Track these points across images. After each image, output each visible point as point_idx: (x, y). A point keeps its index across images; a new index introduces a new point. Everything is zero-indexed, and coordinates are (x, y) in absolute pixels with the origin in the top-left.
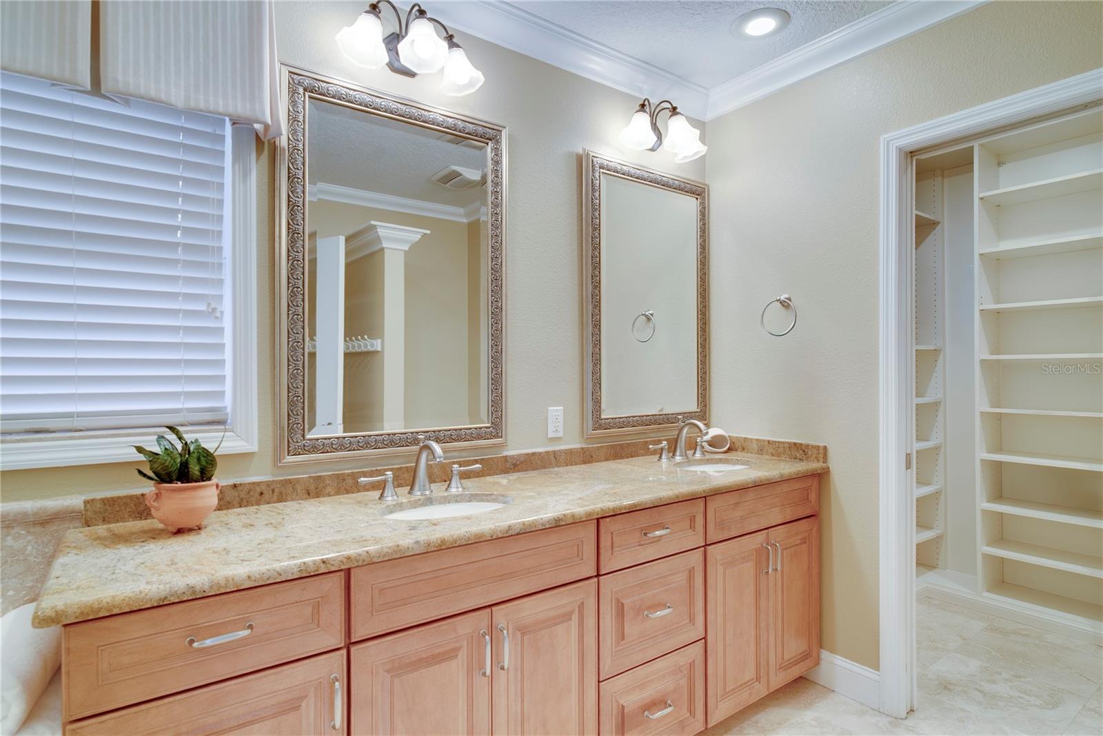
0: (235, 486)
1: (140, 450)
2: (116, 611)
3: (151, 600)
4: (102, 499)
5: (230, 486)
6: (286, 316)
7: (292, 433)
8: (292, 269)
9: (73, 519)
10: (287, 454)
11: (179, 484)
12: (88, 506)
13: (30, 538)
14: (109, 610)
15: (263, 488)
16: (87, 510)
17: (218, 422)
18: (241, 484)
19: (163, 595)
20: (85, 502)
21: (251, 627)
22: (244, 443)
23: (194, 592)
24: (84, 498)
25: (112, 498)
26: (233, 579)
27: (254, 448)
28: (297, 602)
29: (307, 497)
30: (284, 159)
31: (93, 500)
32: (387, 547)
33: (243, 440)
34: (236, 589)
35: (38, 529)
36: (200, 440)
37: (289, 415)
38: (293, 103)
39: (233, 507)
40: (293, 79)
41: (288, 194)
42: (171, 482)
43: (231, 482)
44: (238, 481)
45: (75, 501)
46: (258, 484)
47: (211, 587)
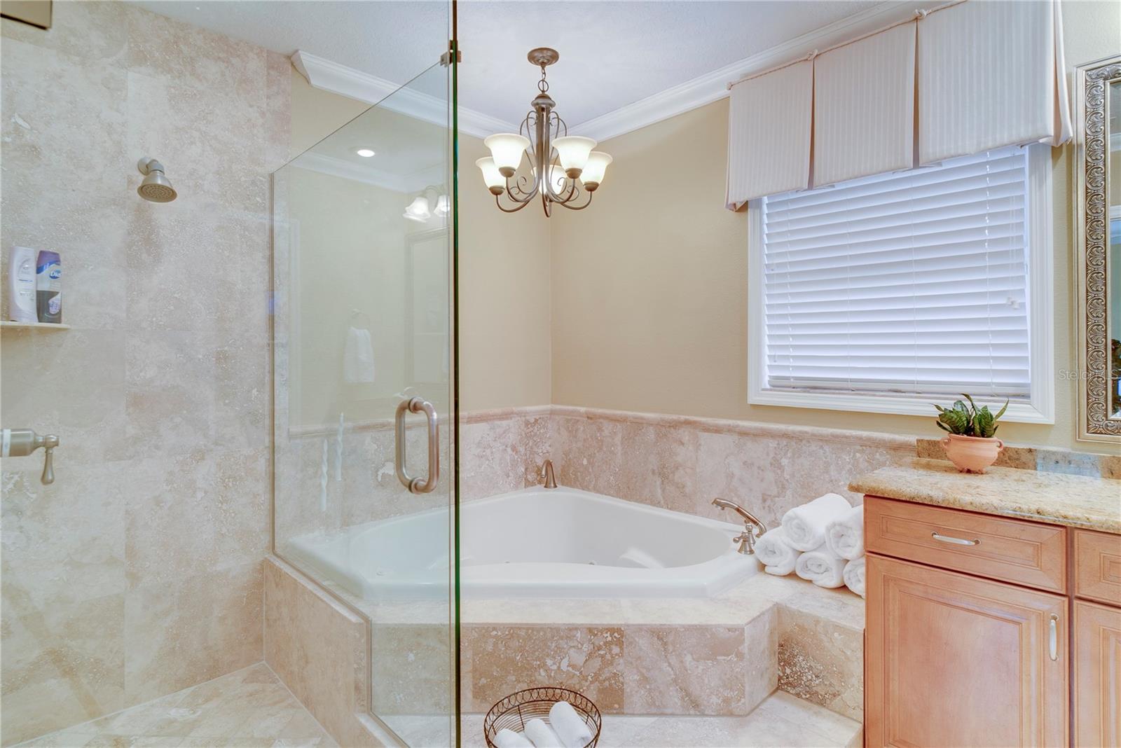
0: (1030, 451)
1: (938, 408)
2: (886, 496)
3: (905, 496)
4: (927, 441)
5: (1026, 450)
6: (1085, 301)
7: (1091, 412)
8: (1091, 257)
9: (911, 450)
10: (1086, 431)
11: (965, 436)
12: (919, 444)
13: (888, 456)
14: (883, 494)
15: (1059, 458)
16: (918, 446)
17: (1023, 395)
18: (1036, 450)
19: (912, 495)
20: (917, 440)
21: (977, 542)
22: (1040, 415)
23: (931, 500)
24: (917, 437)
25: (934, 441)
26: (959, 501)
27: (1051, 420)
28: (1016, 538)
29: (1110, 475)
30: (1081, 156)
31: (922, 440)
32: (1113, 521)
33: (1038, 412)
34: (961, 508)
35: (892, 452)
36: (989, 408)
37: (1088, 394)
38: (1091, 97)
39: (1029, 468)
40: (1090, 76)
41: (1086, 186)
42: (958, 434)
43: (1027, 447)
44: (1032, 447)
45: (912, 439)
46: (1054, 453)
47: (943, 501)
